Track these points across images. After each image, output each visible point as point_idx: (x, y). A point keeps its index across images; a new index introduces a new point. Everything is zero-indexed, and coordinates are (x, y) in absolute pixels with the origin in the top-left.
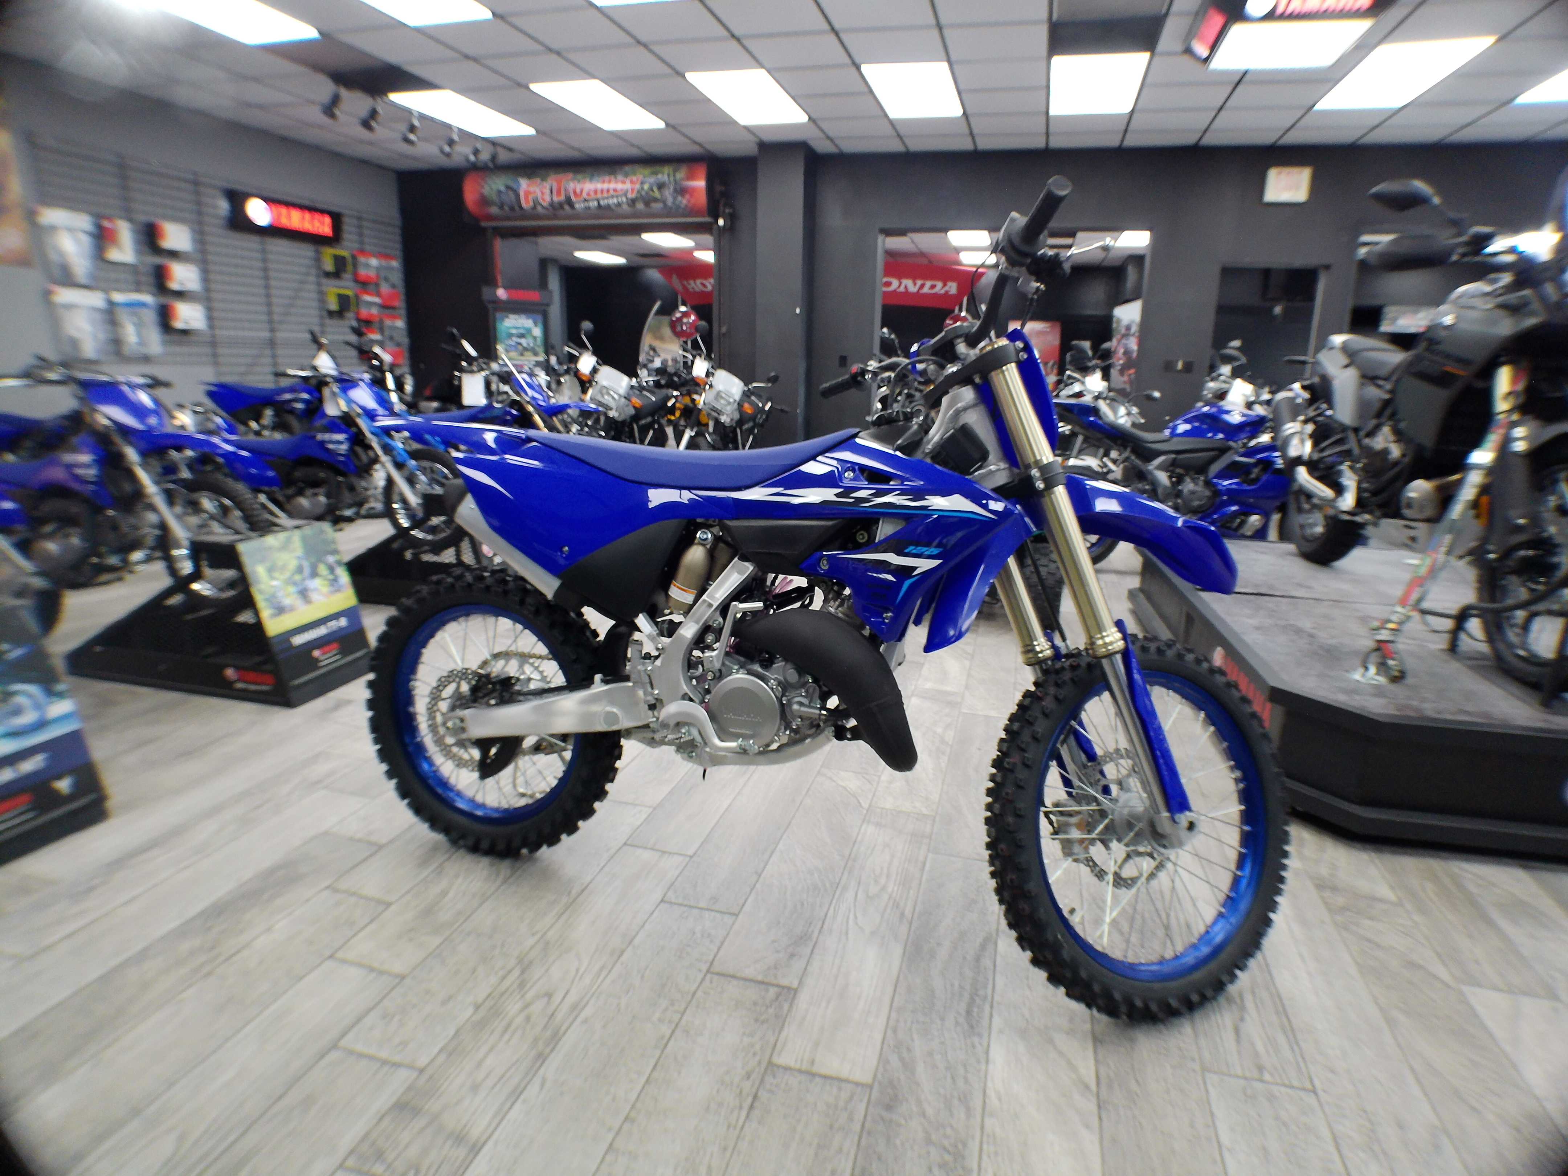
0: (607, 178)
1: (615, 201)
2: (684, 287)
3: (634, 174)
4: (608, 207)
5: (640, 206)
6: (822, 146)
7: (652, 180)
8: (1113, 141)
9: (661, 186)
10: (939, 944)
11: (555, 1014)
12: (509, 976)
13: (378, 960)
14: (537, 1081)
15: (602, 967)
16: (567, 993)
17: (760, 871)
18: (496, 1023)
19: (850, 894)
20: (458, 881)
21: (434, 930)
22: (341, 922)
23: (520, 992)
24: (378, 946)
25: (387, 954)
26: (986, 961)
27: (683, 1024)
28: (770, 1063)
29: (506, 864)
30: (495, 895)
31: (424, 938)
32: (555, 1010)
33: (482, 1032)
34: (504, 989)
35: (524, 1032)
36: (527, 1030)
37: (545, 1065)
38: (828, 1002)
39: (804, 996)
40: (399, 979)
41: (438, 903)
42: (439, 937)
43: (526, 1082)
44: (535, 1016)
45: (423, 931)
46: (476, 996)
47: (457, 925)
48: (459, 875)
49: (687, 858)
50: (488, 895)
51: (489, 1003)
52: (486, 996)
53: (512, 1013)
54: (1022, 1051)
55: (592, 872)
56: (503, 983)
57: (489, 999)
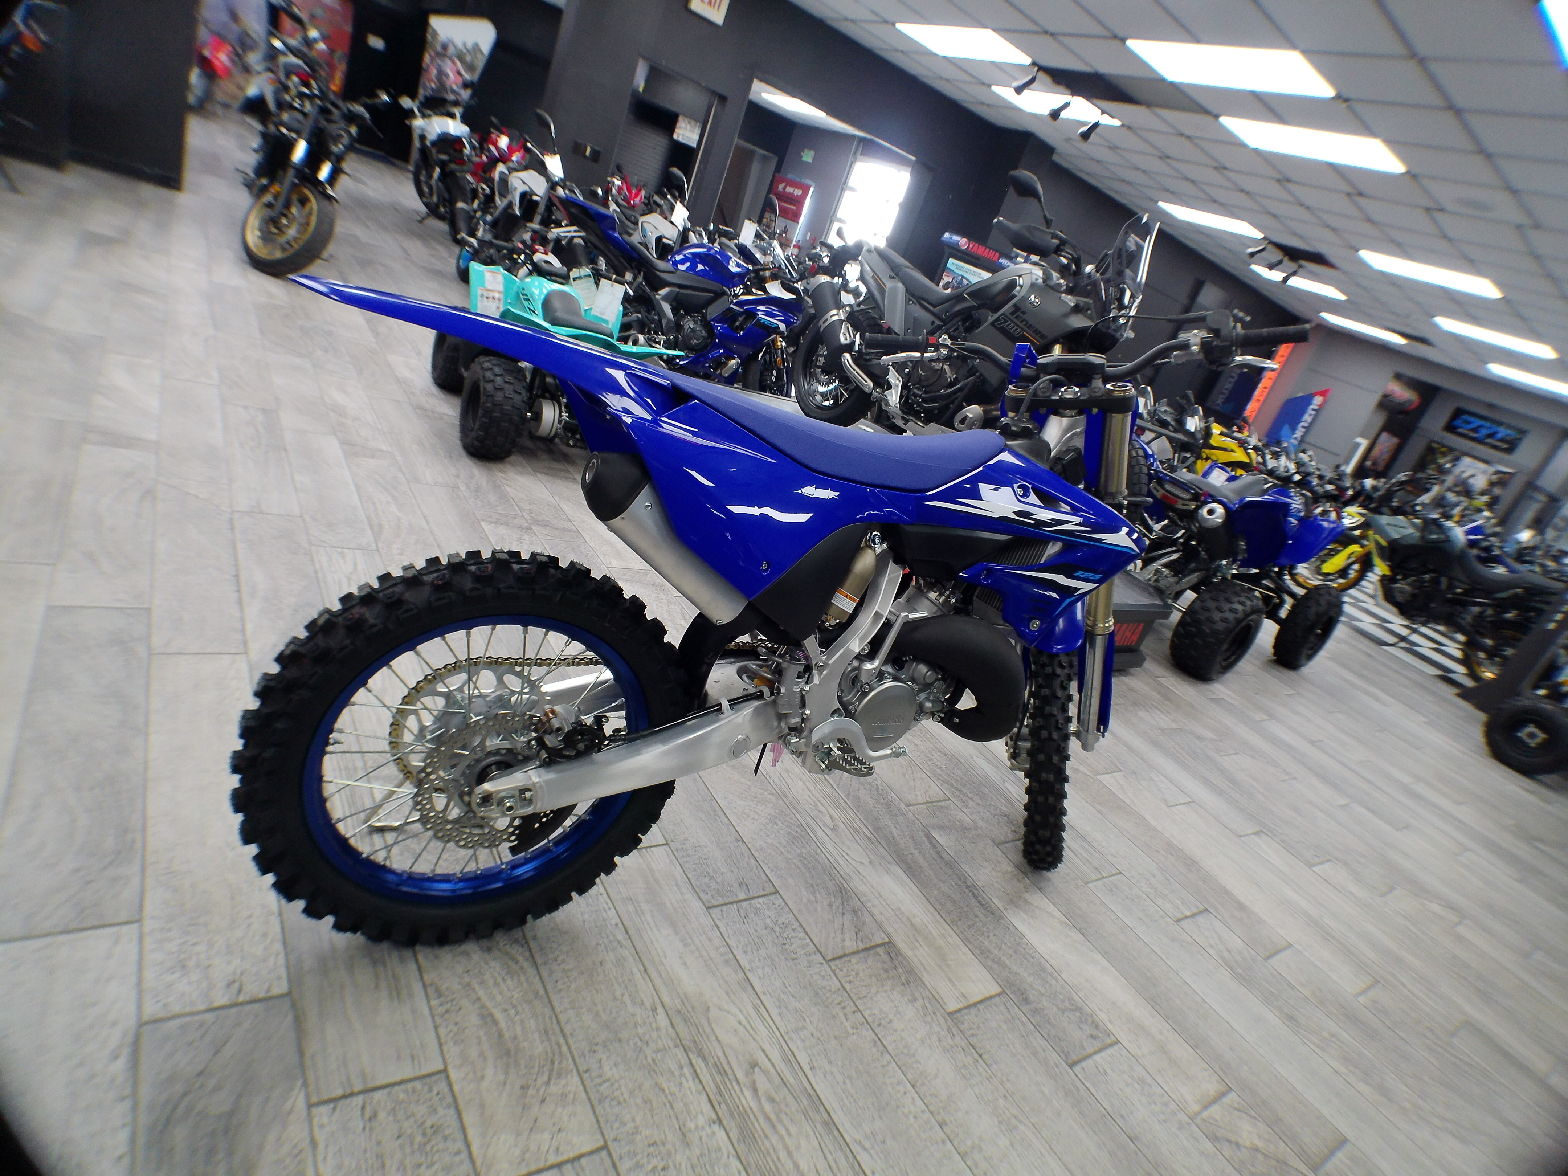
10: (911, 854)
11: (784, 1079)
12: (698, 1071)
13: (548, 1151)
14: (856, 1148)
15: (755, 1007)
16: (764, 1052)
17: (739, 838)
18: (756, 1124)
19: (820, 833)
20: (481, 993)
21: (551, 1071)
22: (419, 1139)
23: (729, 1079)
24: (518, 1134)
25: (546, 1136)
26: (944, 855)
27: (870, 1020)
28: (949, 1014)
29: (501, 938)
30: (549, 987)
31: (554, 1089)
32: (779, 1075)
33: (760, 1143)
34: (713, 1087)
35: (786, 1114)
36: (787, 1111)
37: (841, 1130)
38: (917, 940)
39: (901, 945)
40: (604, 1153)
41: (500, 1035)
42: (569, 1076)
43: (850, 1156)
44: (773, 1093)
45: (540, 1081)
46: (702, 1112)
47: (565, 1048)
48: (469, 984)
49: (666, 847)
50: (542, 992)
51: (722, 1111)
52: (709, 1106)
53: (754, 1105)
54: (1025, 917)
55: (606, 907)
56: (704, 1082)
57: (717, 1107)
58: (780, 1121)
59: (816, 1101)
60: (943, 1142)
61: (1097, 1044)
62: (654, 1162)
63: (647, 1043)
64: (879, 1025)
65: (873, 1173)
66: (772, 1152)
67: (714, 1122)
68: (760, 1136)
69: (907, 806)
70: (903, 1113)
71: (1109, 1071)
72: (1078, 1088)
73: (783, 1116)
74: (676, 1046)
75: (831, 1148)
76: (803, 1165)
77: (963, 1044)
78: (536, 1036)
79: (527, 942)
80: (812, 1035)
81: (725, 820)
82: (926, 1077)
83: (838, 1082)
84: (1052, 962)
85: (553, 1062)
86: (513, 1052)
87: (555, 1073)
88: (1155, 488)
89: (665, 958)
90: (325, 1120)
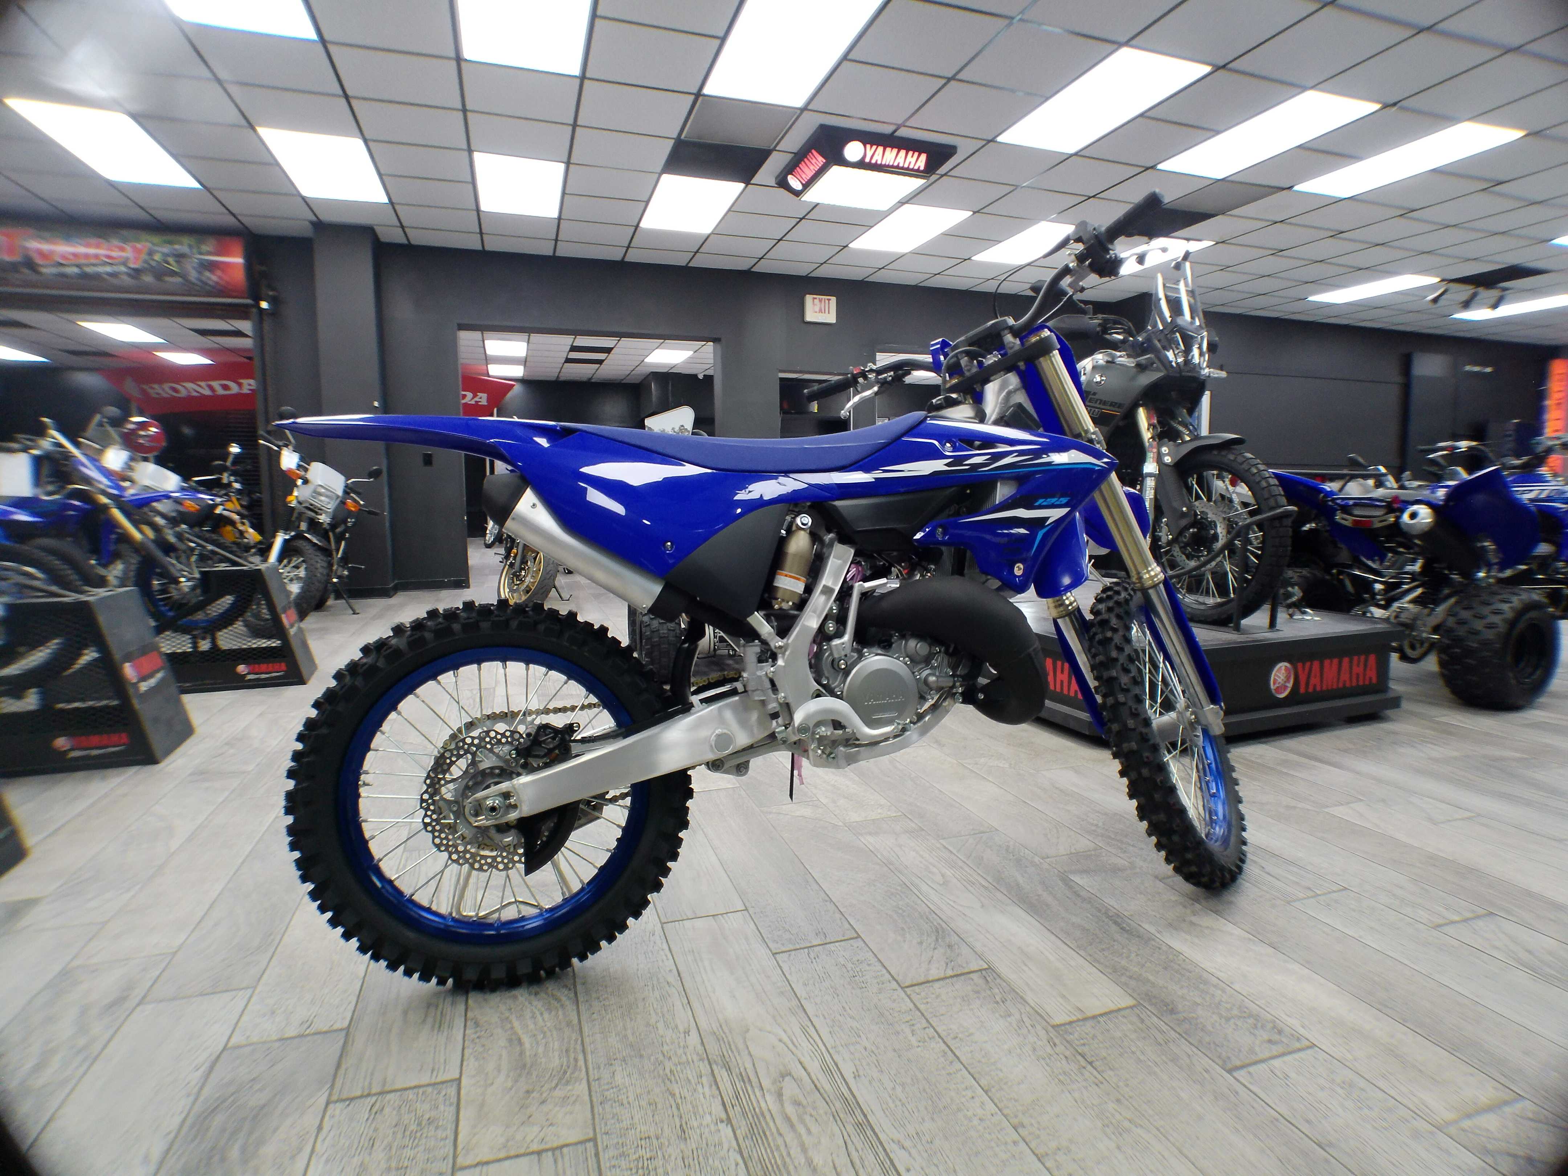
0: (94, 241)
1: (108, 269)
2: (144, 392)
3: (138, 240)
4: (97, 277)
5: (148, 279)
6: (391, 235)
7: (166, 249)
8: (680, 260)
9: (180, 257)
10: (1038, 895)
11: (819, 1085)
12: (719, 1079)
13: (532, 1141)
14: (890, 1147)
15: (804, 1030)
16: (801, 1063)
17: (827, 899)
18: (771, 1124)
19: (924, 888)
20: (516, 1024)
21: (561, 1079)
22: (413, 1127)
23: (752, 1086)
24: (508, 1126)
25: (536, 1129)
26: (1083, 894)
27: (943, 1034)
28: (1053, 1027)
29: (551, 986)
30: (584, 1018)
31: (557, 1093)
32: (813, 1082)
33: (770, 1139)
34: (731, 1092)
35: (811, 1115)
36: (814, 1113)
37: (877, 1130)
38: (1026, 965)
39: (1003, 969)
40: (590, 1145)
41: (522, 1053)
42: (577, 1084)
43: (882, 1155)
44: (801, 1098)
45: (547, 1087)
46: (710, 1114)
47: (581, 1063)
48: (507, 1018)
49: (746, 912)
50: (575, 1021)
51: (735, 1113)
52: (721, 1107)
53: (774, 1107)
54: (1188, 937)
55: (665, 958)
56: (722, 1088)
57: (730, 1109)
58: (803, 1122)
59: (852, 1104)
60: (1015, 1143)
61: (1276, 1050)
62: (642, 1152)
63: (670, 1058)
64: (955, 1038)
65: (908, 1170)
66: (782, 1148)
67: (722, 1121)
68: (772, 1134)
69: (1043, 858)
70: (965, 1116)
71: (1293, 1075)
72: (1237, 1093)
73: (807, 1118)
74: (701, 1060)
75: (859, 1146)
76: (818, 1160)
77: (1067, 1053)
78: (557, 1054)
79: (575, 987)
80: (865, 1049)
81: (817, 887)
82: (1006, 1083)
83: (885, 1089)
84: (1221, 975)
85: (565, 1072)
86: (528, 1066)
87: (564, 1081)
88: (1343, 519)
89: (714, 992)
90: (337, 1112)
